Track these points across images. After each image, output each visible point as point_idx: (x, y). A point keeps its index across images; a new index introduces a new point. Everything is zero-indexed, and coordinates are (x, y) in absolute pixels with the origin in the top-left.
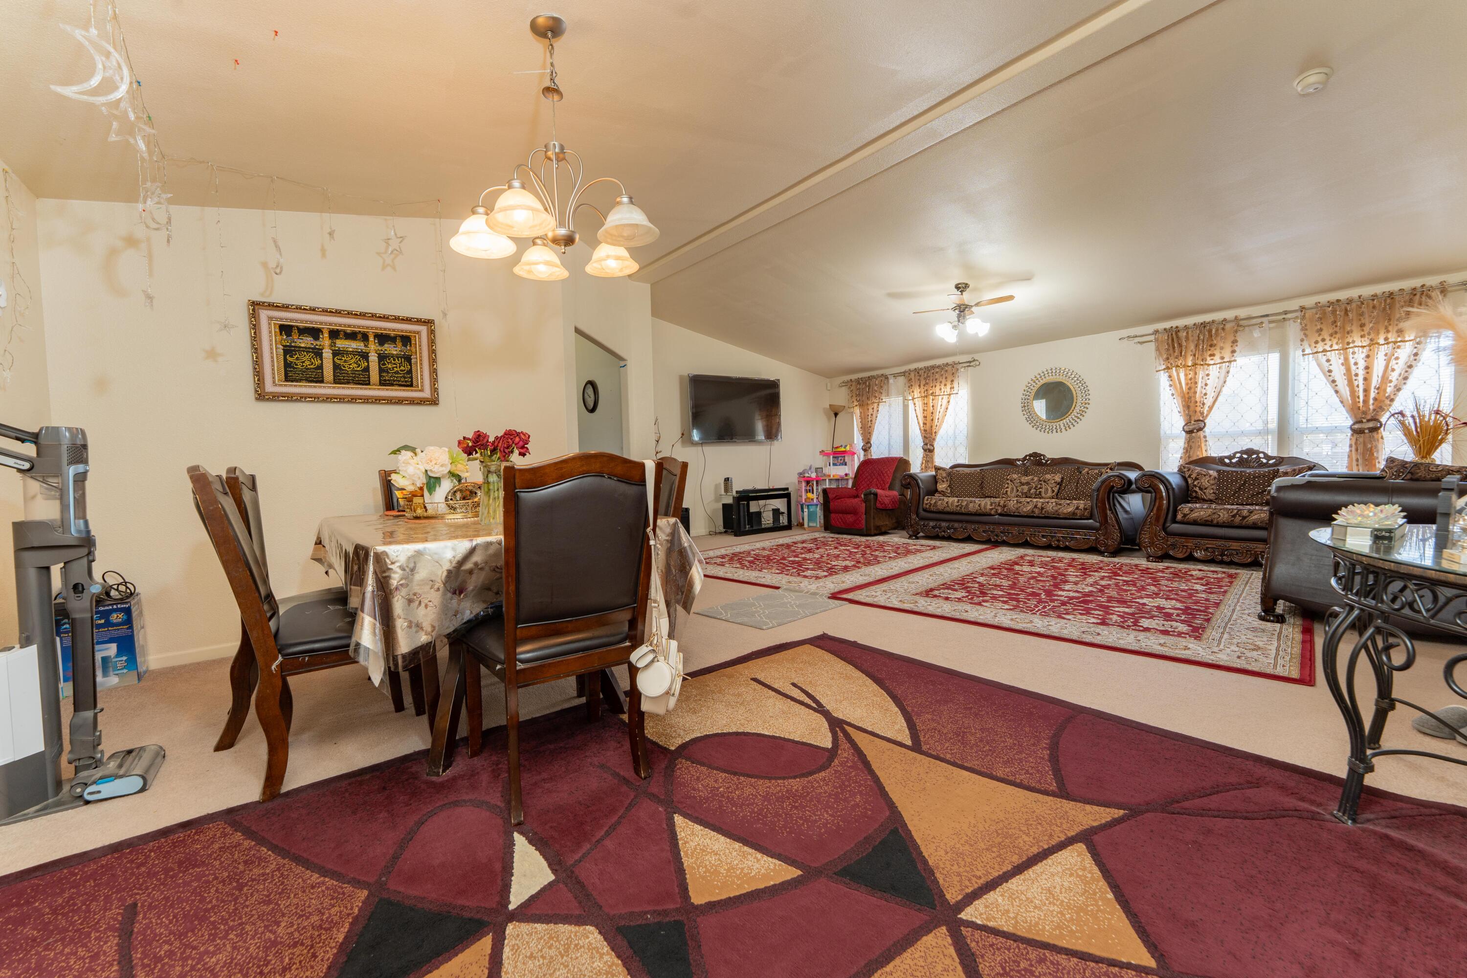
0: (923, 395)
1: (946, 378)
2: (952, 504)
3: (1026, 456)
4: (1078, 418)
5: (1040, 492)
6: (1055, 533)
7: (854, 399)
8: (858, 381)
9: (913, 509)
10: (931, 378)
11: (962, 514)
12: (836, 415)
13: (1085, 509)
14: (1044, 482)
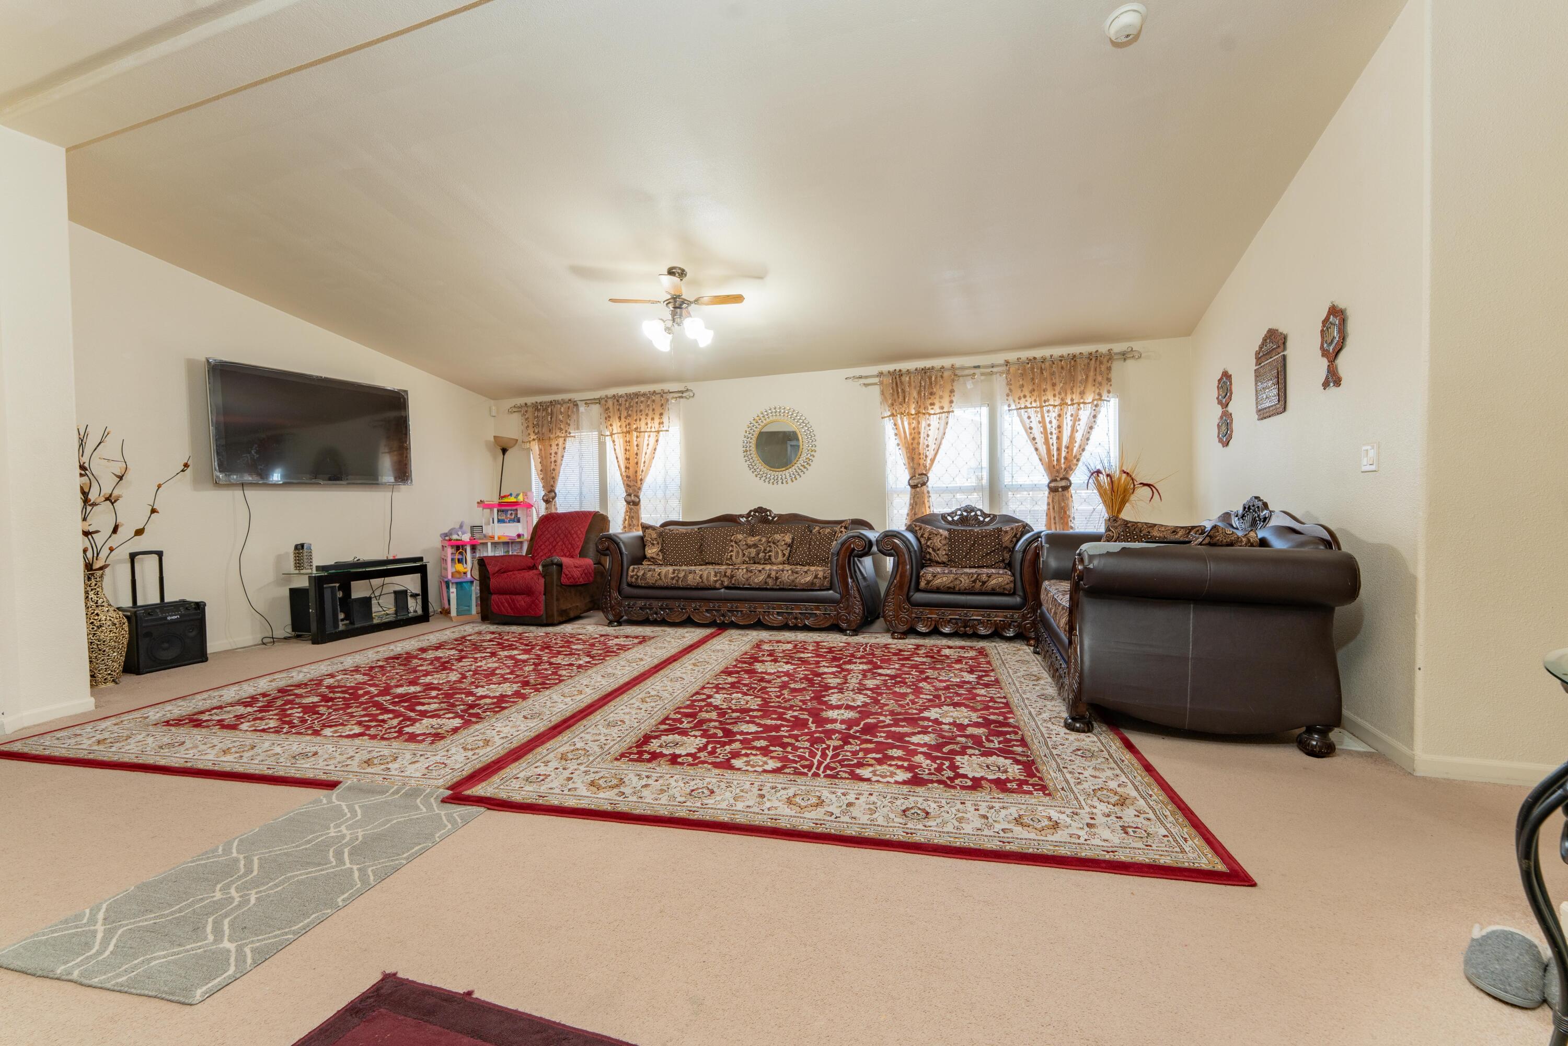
0: (625, 430)
1: (653, 410)
2: (666, 576)
3: (751, 511)
4: (805, 468)
5: (770, 556)
6: (792, 609)
7: (531, 430)
8: (536, 407)
9: (614, 584)
10: (635, 409)
11: (679, 588)
12: (504, 451)
13: (825, 578)
14: (774, 543)
